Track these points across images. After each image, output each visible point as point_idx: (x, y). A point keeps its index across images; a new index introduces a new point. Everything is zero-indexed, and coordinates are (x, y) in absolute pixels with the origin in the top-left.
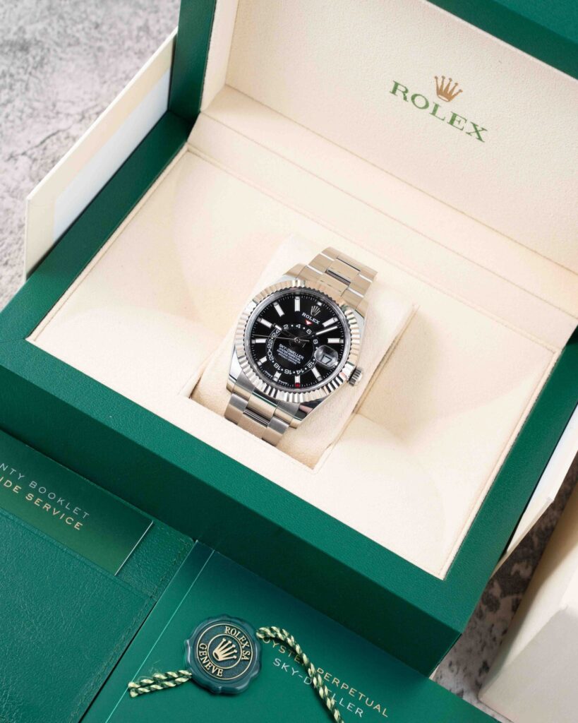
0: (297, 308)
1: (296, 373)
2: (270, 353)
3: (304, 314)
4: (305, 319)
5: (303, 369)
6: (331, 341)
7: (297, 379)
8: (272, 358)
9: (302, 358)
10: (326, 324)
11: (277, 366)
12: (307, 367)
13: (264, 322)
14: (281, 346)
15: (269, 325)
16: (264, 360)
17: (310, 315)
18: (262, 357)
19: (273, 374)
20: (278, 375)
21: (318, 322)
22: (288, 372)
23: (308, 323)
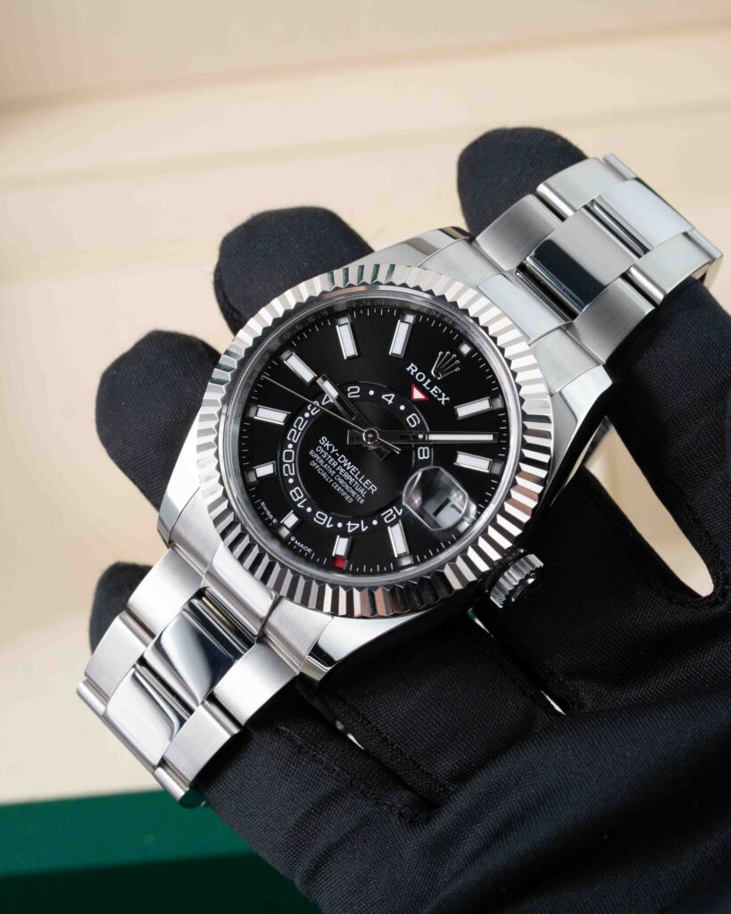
0: (397, 346)
1: (345, 527)
2: (289, 456)
3: (412, 368)
4: (411, 382)
5: (368, 523)
6: (465, 461)
7: (341, 546)
8: (291, 469)
9: (374, 489)
10: (464, 411)
11: (298, 495)
12: (381, 520)
13: (295, 363)
14: (324, 441)
15: (307, 374)
16: (265, 470)
17: (429, 376)
18: (263, 461)
19: (281, 515)
20: (291, 520)
21: (443, 399)
22: (323, 520)
23: (417, 395)
